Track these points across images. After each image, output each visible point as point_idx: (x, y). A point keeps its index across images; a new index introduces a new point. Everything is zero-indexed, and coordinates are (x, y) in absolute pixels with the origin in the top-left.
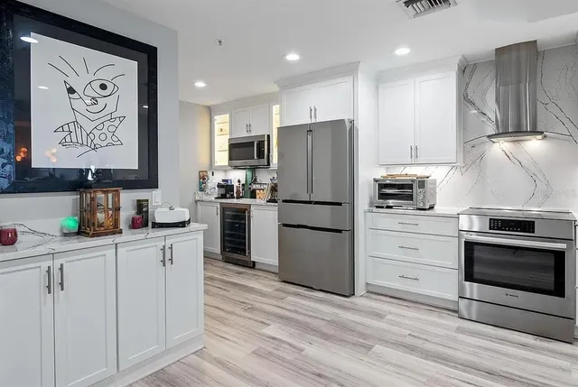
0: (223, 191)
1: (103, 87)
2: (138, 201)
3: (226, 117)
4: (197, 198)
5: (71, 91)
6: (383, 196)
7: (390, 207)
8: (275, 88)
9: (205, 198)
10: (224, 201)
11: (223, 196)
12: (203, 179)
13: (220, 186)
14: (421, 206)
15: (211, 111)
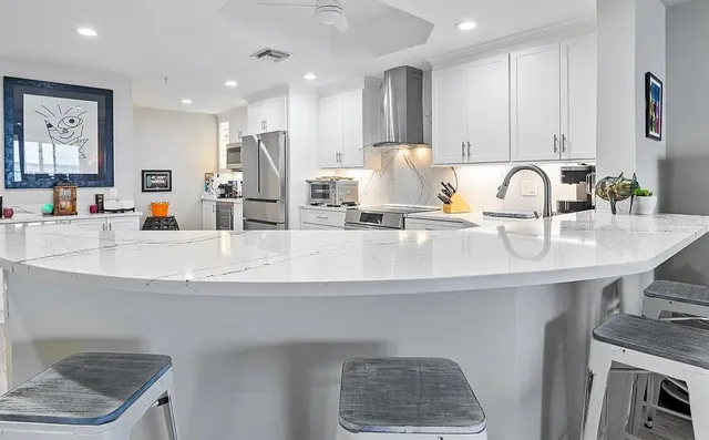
0: (223, 191)
1: (72, 121)
2: (97, 195)
3: (228, 123)
4: (203, 197)
5: (49, 126)
6: (314, 195)
7: (316, 204)
8: (244, 102)
9: (209, 197)
10: (223, 200)
11: (222, 196)
12: (208, 180)
13: (221, 187)
14: (333, 203)
15: (216, 119)
